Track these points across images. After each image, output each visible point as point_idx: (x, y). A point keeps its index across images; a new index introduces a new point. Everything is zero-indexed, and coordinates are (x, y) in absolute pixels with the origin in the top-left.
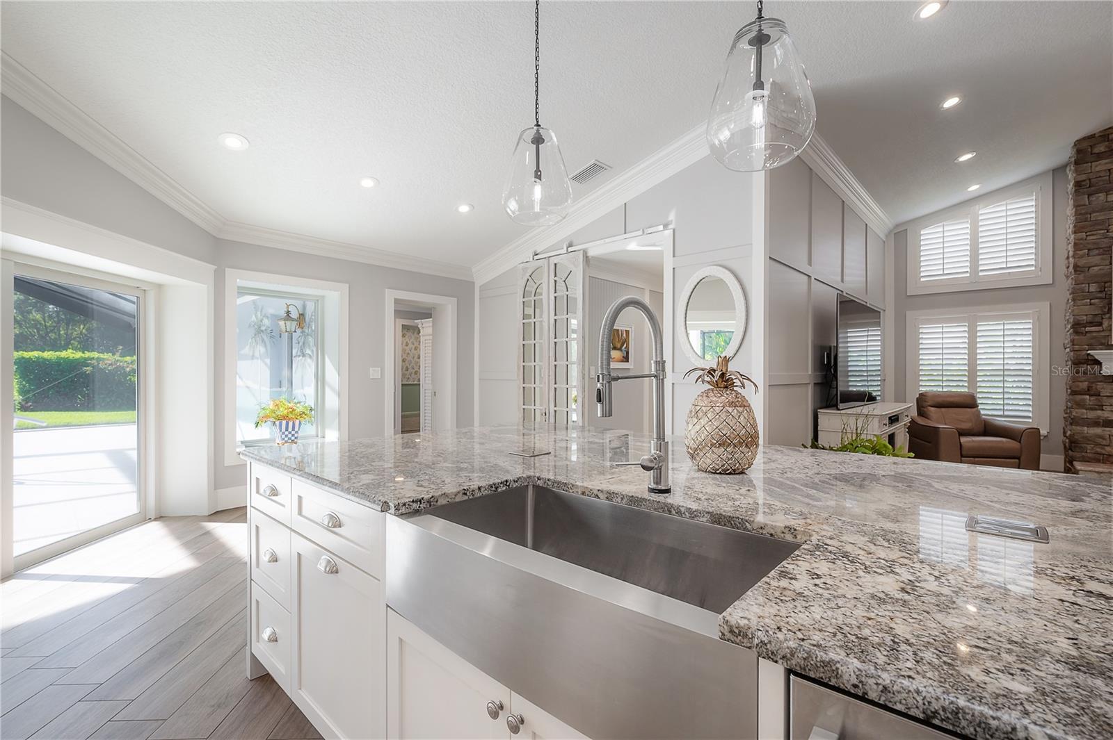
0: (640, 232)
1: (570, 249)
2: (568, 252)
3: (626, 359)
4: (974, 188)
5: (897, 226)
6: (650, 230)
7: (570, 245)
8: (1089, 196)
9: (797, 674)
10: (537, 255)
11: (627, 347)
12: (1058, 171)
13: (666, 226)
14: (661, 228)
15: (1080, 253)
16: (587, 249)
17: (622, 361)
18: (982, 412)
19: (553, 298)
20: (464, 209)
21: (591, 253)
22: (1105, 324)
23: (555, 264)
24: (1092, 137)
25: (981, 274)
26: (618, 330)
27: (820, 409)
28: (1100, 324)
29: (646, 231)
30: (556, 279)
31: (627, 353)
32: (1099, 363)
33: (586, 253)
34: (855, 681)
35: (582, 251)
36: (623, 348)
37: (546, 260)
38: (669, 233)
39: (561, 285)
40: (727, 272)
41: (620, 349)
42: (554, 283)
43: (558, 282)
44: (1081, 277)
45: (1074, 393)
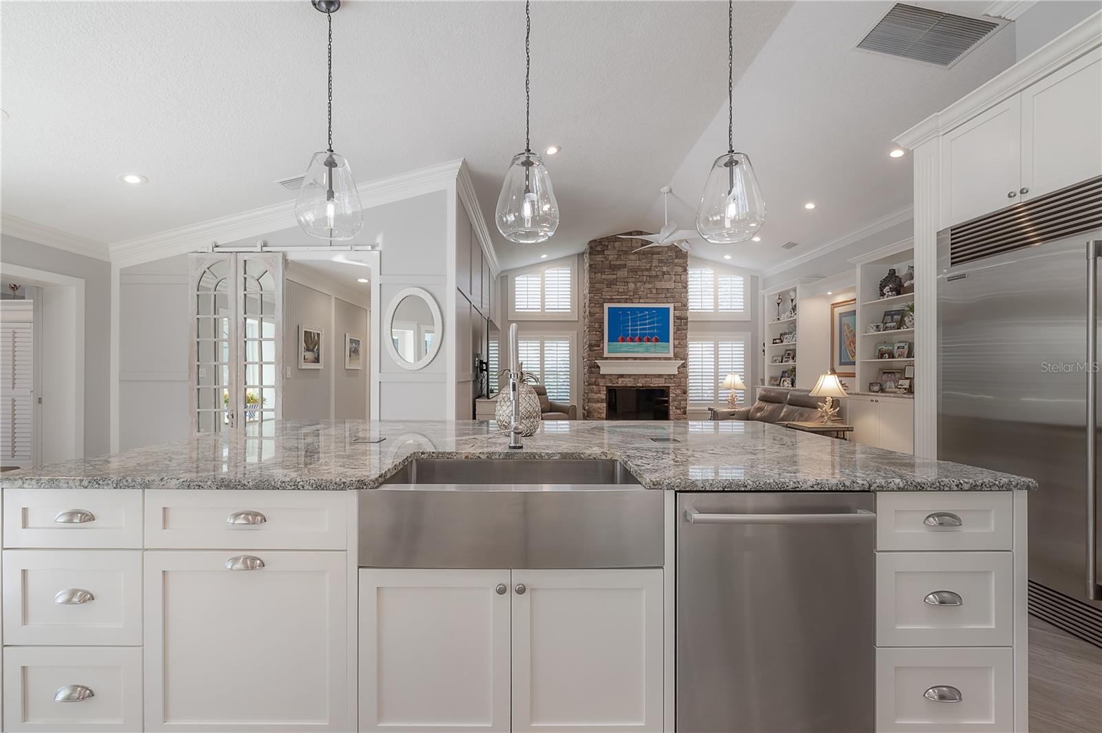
0: (349, 248)
1: (265, 249)
2: (262, 251)
3: (317, 360)
4: (544, 256)
5: (502, 272)
6: (358, 248)
7: (265, 245)
8: (595, 273)
9: (680, 491)
10: (217, 247)
11: (318, 349)
12: (581, 255)
13: (373, 247)
14: (369, 248)
15: (592, 305)
16: (286, 252)
17: (314, 362)
18: (549, 397)
19: (243, 296)
20: (132, 179)
21: (291, 257)
22: (601, 346)
23: (245, 261)
24: (596, 241)
25: (546, 311)
26: (311, 333)
27: (477, 398)
28: (599, 346)
29: (354, 248)
30: (245, 276)
31: (318, 355)
32: (599, 367)
33: (285, 256)
34: (702, 485)
35: (281, 254)
36: (315, 350)
37: (233, 255)
38: (376, 253)
39: (252, 284)
40: (427, 294)
41: (312, 351)
42: (243, 281)
43: (248, 279)
44: (592, 318)
45: (589, 384)
